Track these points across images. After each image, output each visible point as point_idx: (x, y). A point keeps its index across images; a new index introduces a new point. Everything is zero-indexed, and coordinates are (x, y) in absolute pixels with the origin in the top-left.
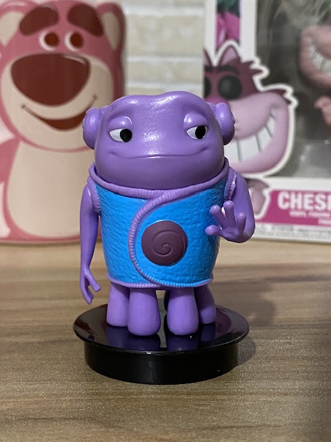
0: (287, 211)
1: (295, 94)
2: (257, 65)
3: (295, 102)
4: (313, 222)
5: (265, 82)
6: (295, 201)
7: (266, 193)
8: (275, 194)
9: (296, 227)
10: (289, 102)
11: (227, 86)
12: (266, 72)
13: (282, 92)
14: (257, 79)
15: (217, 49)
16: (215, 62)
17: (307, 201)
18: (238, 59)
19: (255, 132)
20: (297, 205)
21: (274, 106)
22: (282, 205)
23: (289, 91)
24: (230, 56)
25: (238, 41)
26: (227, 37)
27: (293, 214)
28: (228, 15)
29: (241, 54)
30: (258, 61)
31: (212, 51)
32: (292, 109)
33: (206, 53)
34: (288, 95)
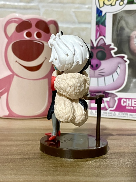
2: (112, 46)
7: (116, 99)
11: (100, 54)
14: (112, 52)
17: (134, 103)
19: (112, 73)
20: (129, 104)
22: (123, 104)
23: (126, 57)
25: (105, 37)
26: (100, 35)
28: (101, 26)
29: (106, 42)
30: (113, 44)
31: (94, 41)
32: (127, 64)
33: (91, 41)
34: (125, 59)
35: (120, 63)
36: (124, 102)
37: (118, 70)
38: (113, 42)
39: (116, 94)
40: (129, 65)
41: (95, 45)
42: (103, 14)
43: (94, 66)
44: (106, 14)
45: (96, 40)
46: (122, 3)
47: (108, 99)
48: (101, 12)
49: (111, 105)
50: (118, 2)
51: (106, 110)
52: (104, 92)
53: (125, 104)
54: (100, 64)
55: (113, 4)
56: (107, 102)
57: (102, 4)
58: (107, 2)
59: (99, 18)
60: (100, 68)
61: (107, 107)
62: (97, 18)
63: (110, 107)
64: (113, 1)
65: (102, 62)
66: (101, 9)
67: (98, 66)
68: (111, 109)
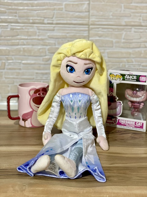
0: (121, 123)
1: (122, 103)
3: (122, 104)
4: (125, 125)
5: (118, 100)
6: (122, 122)
7: (117, 120)
8: (119, 120)
9: (123, 126)
10: (121, 104)
12: (118, 98)
13: (120, 102)
14: (116, 100)
15: (109, 94)
16: (109, 96)
17: (124, 122)
18: (113, 96)
19: (116, 108)
20: (123, 122)
21: (119, 105)
22: (120, 122)
23: (122, 102)
24: (111, 95)
25: (113, 93)
26: (111, 92)
27: (122, 124)
28: (111, 88)
29: (113, 95)
30: (116, 96)
31: (108, 94)
38: (116, 95)
39: (118, 117)
40: (123, 106)
42: (112, 83)
44: (113, 83)
46: (120, 80)
48: (111, 82)
50: (118, 79)
55: (116, 79)
57: (112, 79)
58: (114, 78)
59: (111, 85)
60: (111, 106)
61: (114, 122)
62: (110, 84)
64: (116, 78)
65: (112, 103)
66: (111, 81)
68: (115, 123)
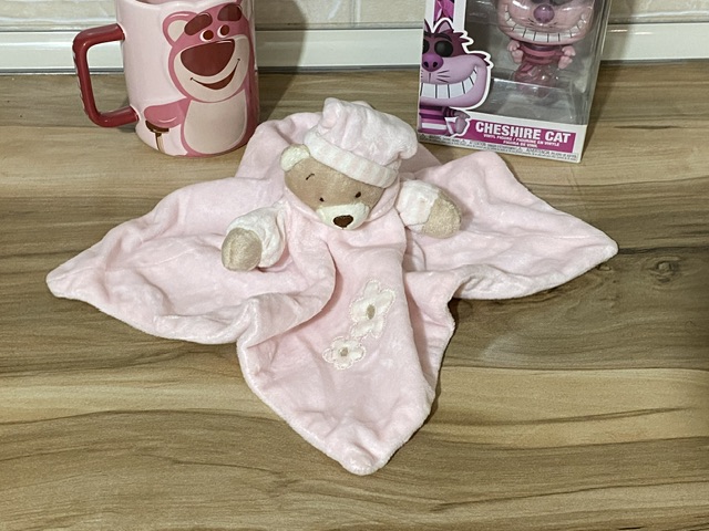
0: (482, 133)
1: (492, 60)
2: (465, 36)
4: (500, 141)
6: (488, 128)
7: (467, 120)
8: (473, 122)
9: (488, 143)
11: (441, 46)
14: (464, 45)
17: (496, 129)
19: (461, 80)
20: (489, 131)
21: (476, 65)
22: (478, 129)
26: (443, 15)
27: (486, 136)
32: (489, 68)
33: (426, 23)
34: (487, 60)
35: (478, 66)
36: (480, 127)
37: (474, 76)
38: (466, 29)
39: (468, 113)
41: (433, 31)
43: (431, 65)
45: (435, 23)
47: (453, 119)
49: (458, 129)
51: (450, 135)
52: (447, 108)
53: (481, 130)
54: (442, 63)
56: (451, 123)
60: (441, 70)
61: (451, 131)
63: (455, 132)
65: (446, 61)
67: (436, 66)
